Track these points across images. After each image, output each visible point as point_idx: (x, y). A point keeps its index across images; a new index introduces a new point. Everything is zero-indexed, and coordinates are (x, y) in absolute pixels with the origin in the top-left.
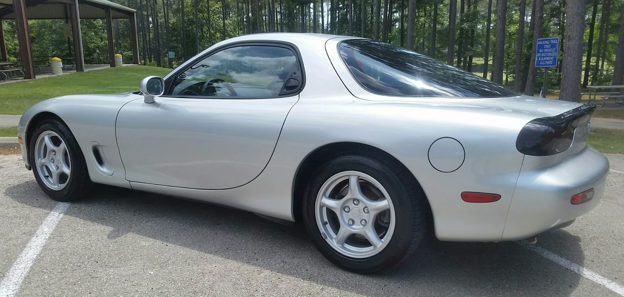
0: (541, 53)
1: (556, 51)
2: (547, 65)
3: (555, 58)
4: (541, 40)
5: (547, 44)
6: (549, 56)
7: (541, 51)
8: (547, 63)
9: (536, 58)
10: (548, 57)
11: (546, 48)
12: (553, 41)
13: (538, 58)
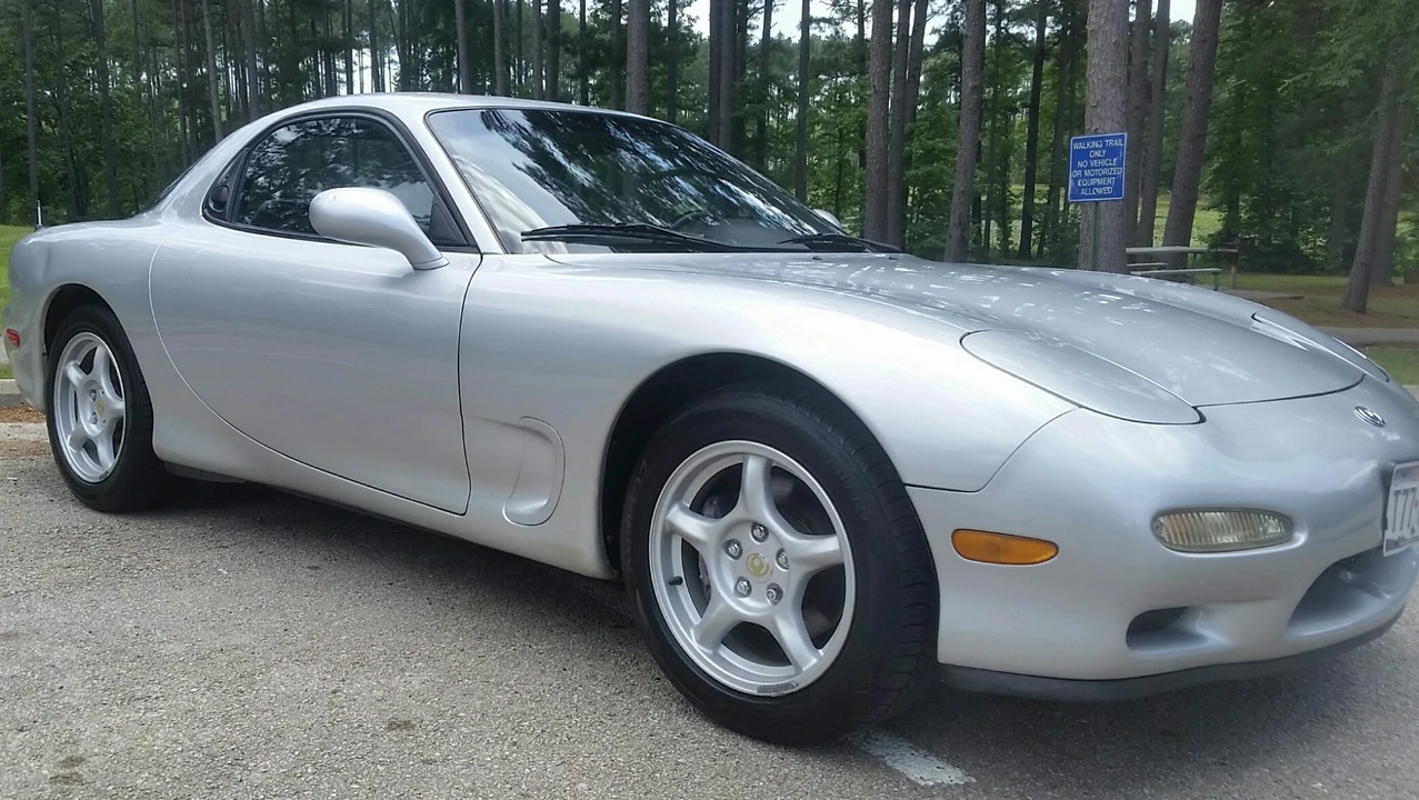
0: (1083, 169)
1: (1120, 164)
2: (1098, 196)
3: (1118, 181)
4: (1079, 141)
5: (1095, 149)
6: (1103, 176)
7: (1080, 164)
8: (1099, 191)
9: (1071, 181)
10: (1100, 177)
11: (1094, 158)
12: (1110, 142)
13: (1075, 180)
